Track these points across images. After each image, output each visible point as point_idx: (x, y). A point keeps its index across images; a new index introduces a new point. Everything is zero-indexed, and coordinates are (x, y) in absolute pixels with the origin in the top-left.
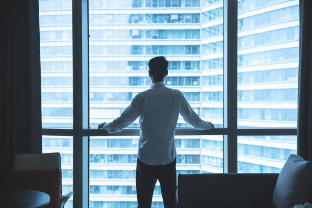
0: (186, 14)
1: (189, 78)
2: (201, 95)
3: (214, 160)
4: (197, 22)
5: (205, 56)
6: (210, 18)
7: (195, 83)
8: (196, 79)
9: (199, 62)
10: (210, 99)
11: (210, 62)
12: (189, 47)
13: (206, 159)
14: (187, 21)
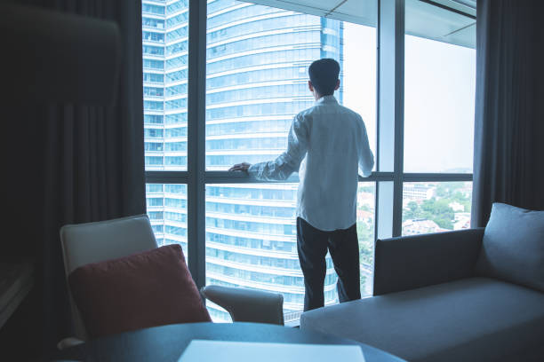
0: (151, 88)
1: (153, 144)
2: (164, 159)
3: (176, 216)
4: (161, 95)
5: (168, 125)
6: (173, 93)
7: (159, 148)
8: (159, 145)
9: (162, 130)
10: (172, 163)
11: (172, 130)
12: (154, 116)
13: (169, 215)
14: (152, 94)
